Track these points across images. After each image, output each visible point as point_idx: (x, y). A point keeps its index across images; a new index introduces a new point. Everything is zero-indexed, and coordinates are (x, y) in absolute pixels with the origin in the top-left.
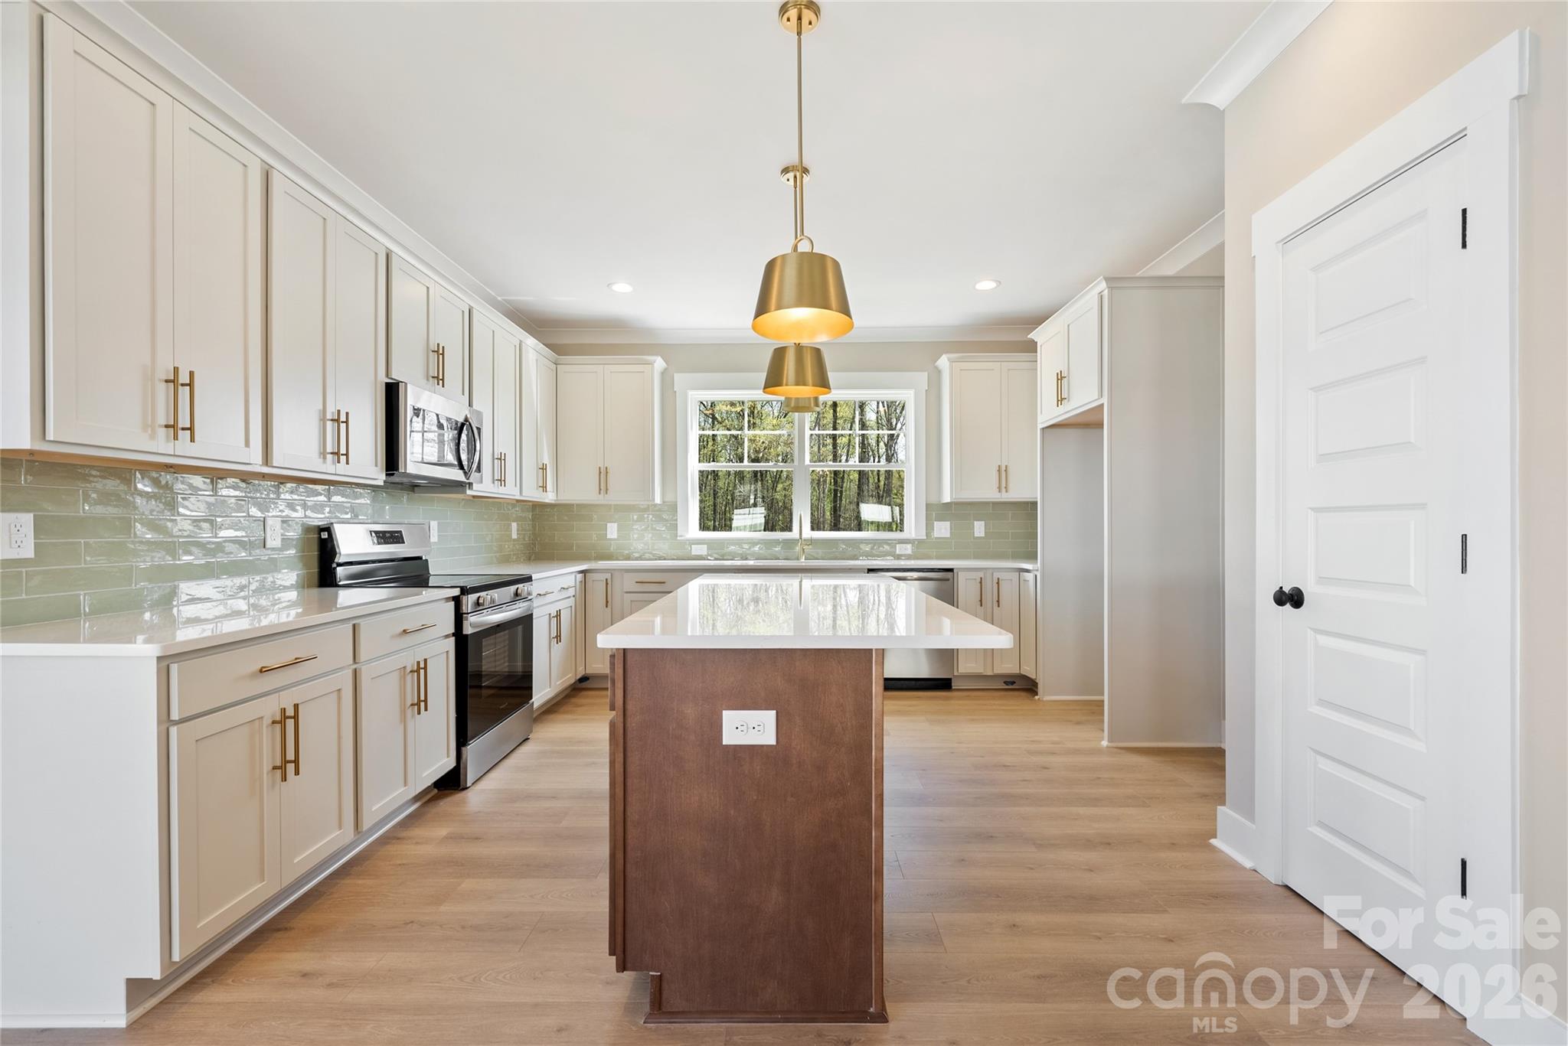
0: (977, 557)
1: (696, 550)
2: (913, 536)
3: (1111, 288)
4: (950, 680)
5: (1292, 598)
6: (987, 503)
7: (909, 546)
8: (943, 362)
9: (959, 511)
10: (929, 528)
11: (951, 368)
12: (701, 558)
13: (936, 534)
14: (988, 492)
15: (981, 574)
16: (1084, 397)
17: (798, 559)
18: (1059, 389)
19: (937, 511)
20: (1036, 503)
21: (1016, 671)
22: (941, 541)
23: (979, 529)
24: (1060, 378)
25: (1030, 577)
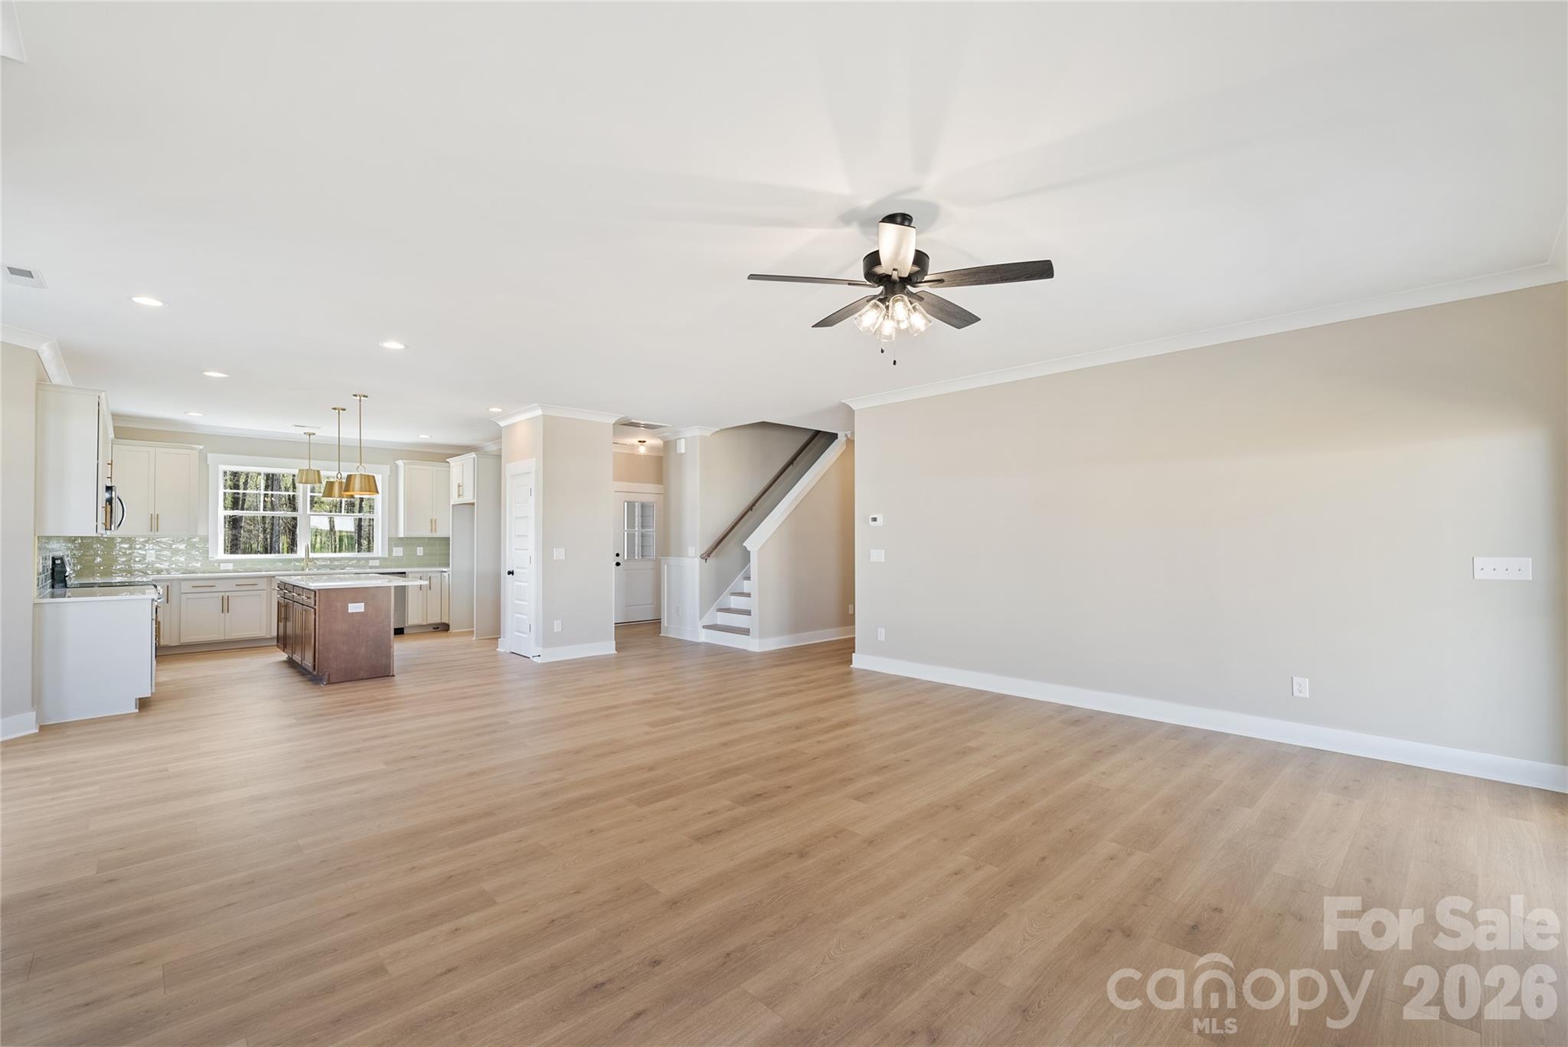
0: (418, 566)
1: (223, 567)
2: (380, 555)
3: (478, 457)
4: (403, 629)
5: (511, 573)
6: (425, 538)
7: (378, 561)
8: (400, 463)
9: (408, 542)
10: (390, 551)
11: (405, 467)
12: (227, 571)
13: (394, 554)
14: (426, 533)
15: (421, 574)
16: (468, 498)
17: (303, 570)
18: (459, 491)
19: (394, 541)
20: (449, 538)
21: (439, 621)
22: (398, 558)
23: (420, 551)
24: (459, 486)
25: (446, 574)
